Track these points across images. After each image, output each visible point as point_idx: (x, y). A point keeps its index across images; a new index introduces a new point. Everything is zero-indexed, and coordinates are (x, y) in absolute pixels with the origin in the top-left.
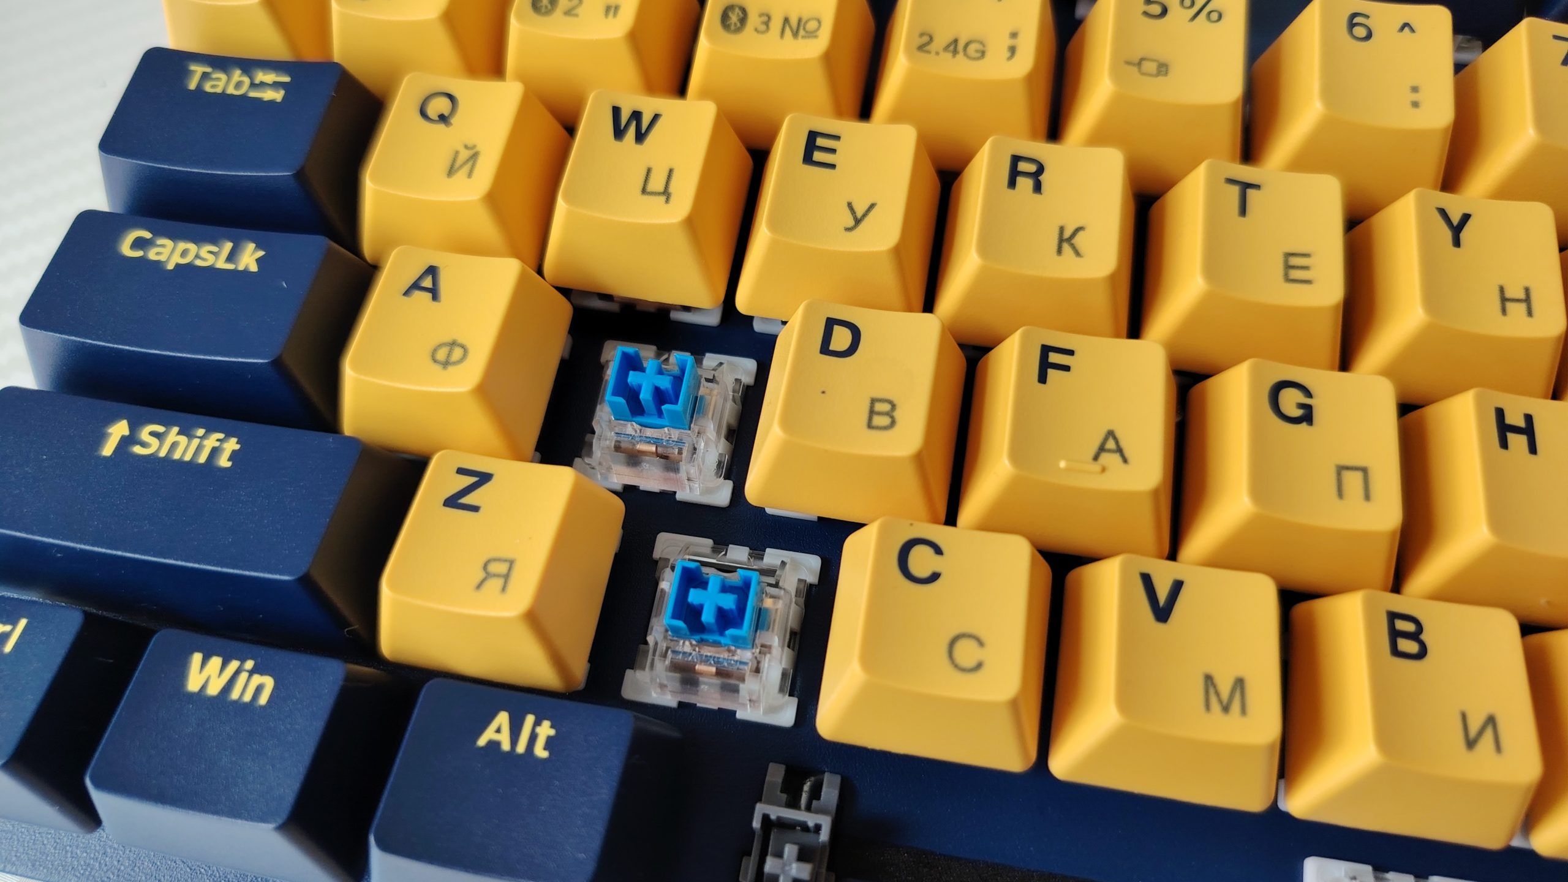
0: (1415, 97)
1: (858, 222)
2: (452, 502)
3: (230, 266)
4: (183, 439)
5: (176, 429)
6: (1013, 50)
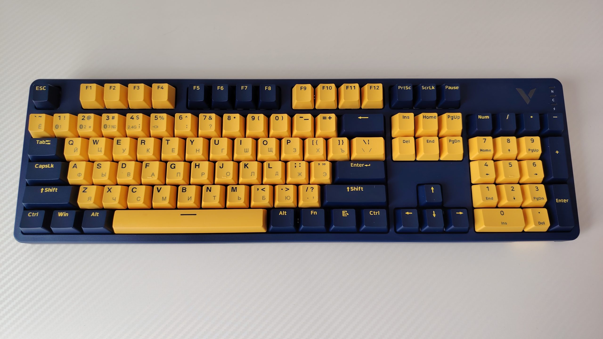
0: (187, 127)
1: (124, 151)
2: (83, 192)
3: (50, 167)
4: (50, 189)
5: (49, 188)
6: (139, 127)
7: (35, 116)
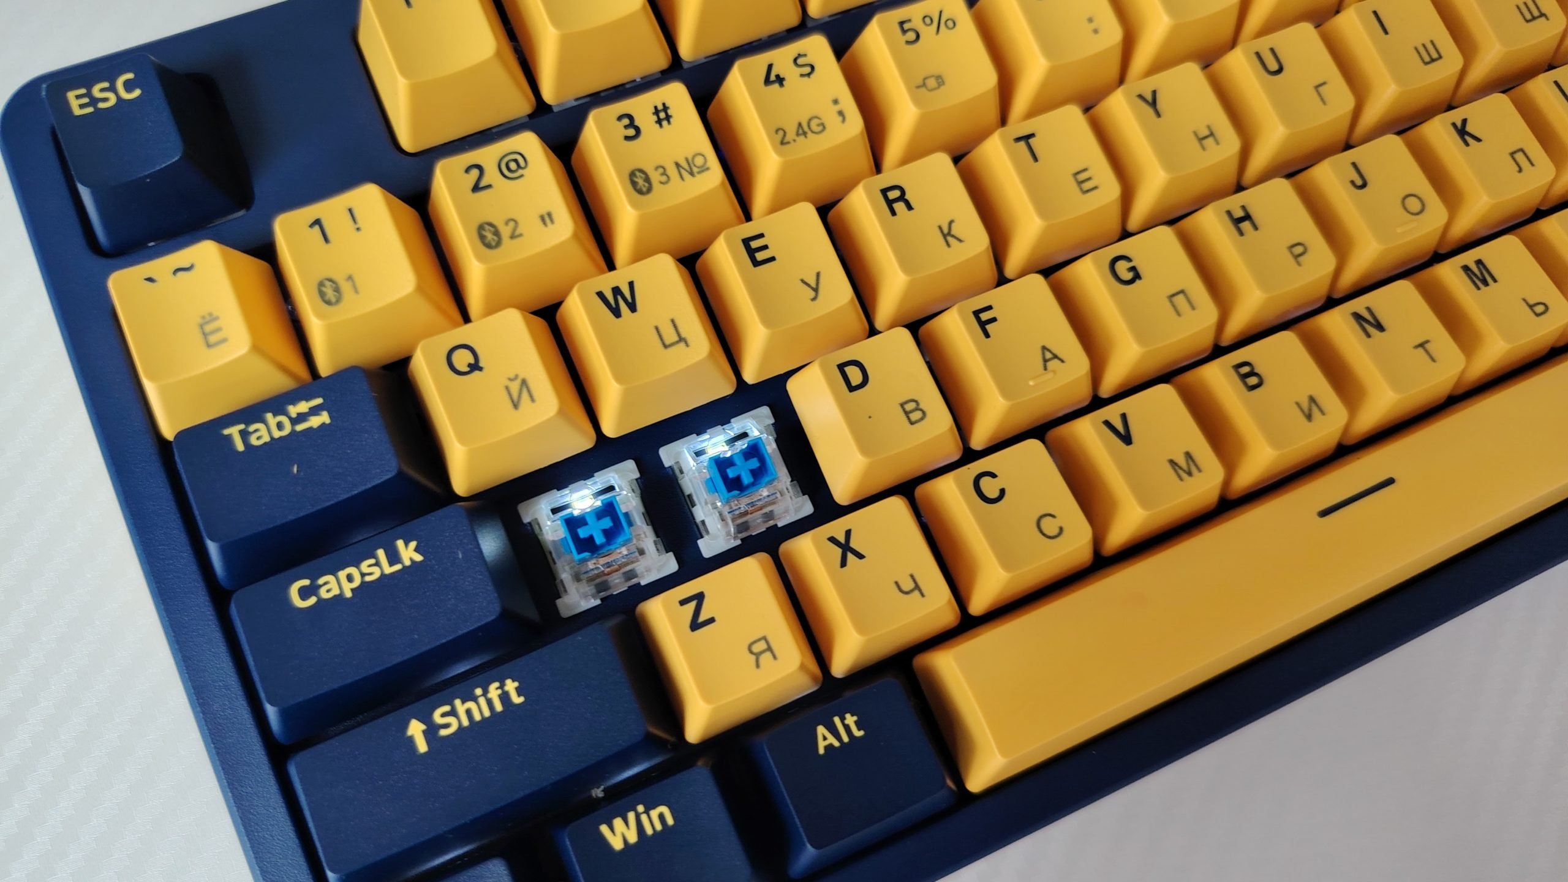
0: (1092, 26)
1: (816, 290)
2: (696, 625)
3: (398, 567)
4: (471, 705)
5: (458, 701)
6: (841, 113)
7: (150, 280)
